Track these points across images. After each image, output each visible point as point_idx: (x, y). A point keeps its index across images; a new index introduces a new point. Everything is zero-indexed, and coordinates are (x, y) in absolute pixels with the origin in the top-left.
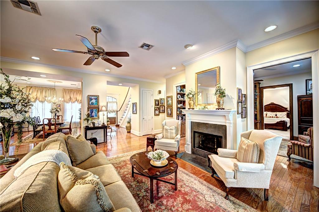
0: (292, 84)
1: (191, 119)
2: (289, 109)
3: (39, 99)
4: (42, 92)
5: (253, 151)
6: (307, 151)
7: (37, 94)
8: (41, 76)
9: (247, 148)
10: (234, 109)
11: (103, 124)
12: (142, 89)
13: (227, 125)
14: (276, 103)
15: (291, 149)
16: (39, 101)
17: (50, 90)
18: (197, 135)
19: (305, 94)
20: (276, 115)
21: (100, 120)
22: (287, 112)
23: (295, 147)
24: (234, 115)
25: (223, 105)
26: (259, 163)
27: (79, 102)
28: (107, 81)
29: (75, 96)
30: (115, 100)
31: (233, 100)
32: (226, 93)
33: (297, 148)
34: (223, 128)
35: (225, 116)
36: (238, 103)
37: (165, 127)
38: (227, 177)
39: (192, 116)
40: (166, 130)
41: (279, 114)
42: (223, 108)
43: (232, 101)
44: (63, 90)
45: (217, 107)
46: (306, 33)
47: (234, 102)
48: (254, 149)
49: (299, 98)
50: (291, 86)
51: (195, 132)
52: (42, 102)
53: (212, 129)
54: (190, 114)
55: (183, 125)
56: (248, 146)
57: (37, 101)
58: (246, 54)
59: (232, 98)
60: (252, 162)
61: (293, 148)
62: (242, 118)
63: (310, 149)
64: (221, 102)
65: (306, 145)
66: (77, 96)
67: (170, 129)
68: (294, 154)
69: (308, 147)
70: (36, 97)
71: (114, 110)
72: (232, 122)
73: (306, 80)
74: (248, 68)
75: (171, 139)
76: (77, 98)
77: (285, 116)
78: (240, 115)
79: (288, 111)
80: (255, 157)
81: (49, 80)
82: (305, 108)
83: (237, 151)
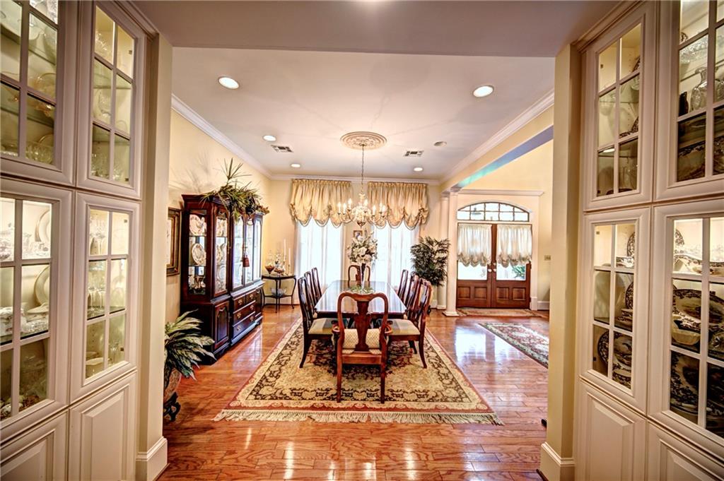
3: (316, 215)
4: (321, 194)
7: (311, 201)
16: (316, 220)
27: (410, 223)
29: (401, 203)
30: (524, 217)
52: (322, 223)
57: (312, 221)
66: (406, 203)
70: (309, 208)
71: (523, 256)
76: (408, 211)
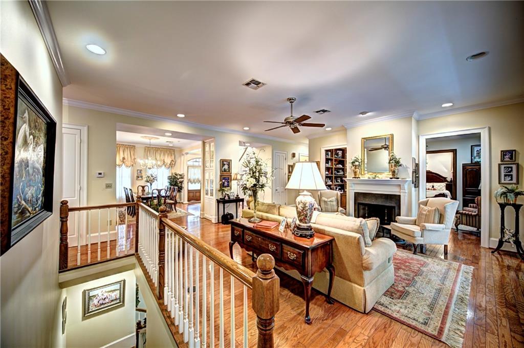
0: (456, 150)
1: (354, 190)
2: (449, 179)
5: (435, 214)
6: (474, 219)
8: (166, 134)
9: (428, 213)
10: (410, 178)
11: (238, 196)
12: (274, 151)
13: (402, 194)
14: (433, 171)
15: (459, 219)
17: (129, 149)
18: (361, 207)
19: (470, 162)
20: (433, 187)
21: (232, 191)
22: (446, 183)
23: (463, 217)
24: (409, 185)
25: (397, 174)
26: (440, 223)
27: (167, 166)
28: (240, 141)
29: (162, 157)
31: (409, 170)
32: (401, 162)
33: (465, 218)
34: (397, 198)
35: (400, 185)
36: (413, 172)
37: (324, 198)
38: (416, 236)
39: (356, 185)
40: (325, 202)
41: (436, 185)
42: (398, 177)
43: (407, 171)
44: (145, 149)
45: (391, 176)
46: (477, 111)
47: (409, 172)
48: (435, 213)
49: (464, 166)
50: (454, 152)
51: (359, 204)
53: (382, 200)
54: (354, 183)
55: (343, 196)
56: (428, 211)
58: (418, 121)
59: (407, 167)
60: (433, 223)
61: (461, 218)
62: (415, 187)
63: (477, 217)
64: (396, 171)
65: (473, 214)
66: (165, 157)
67: (330, 201)
68: (462, 224)
69: (475, 216)
72: (407, 191)
73: (472, 146)
74: (420, 137)
75: (332, 212)
76: (165, 161)
77: (444, 188)
78: (414, 185)
79: (448, 182)
80: (437, 220)
81: (145, 137)
82: (470, 178)
83: (416, 218)
